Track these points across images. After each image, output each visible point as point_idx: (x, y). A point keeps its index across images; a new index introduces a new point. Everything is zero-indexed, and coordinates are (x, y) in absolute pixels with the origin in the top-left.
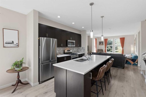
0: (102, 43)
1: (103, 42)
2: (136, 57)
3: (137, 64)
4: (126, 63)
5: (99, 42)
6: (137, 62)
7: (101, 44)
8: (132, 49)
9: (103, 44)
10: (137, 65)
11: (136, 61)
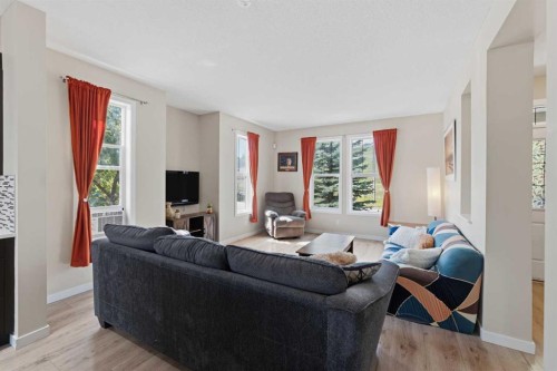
0: (290, 162)
1: (293, 156)
2: (471, 264)
3: (472, 318)
4: (392, 310)
5: (279, 154)
6: (477, 308)
7: (285, 164)
8: (434, 193)
9: (295, 164)
10: (475, 330)
11: (470, 300)
